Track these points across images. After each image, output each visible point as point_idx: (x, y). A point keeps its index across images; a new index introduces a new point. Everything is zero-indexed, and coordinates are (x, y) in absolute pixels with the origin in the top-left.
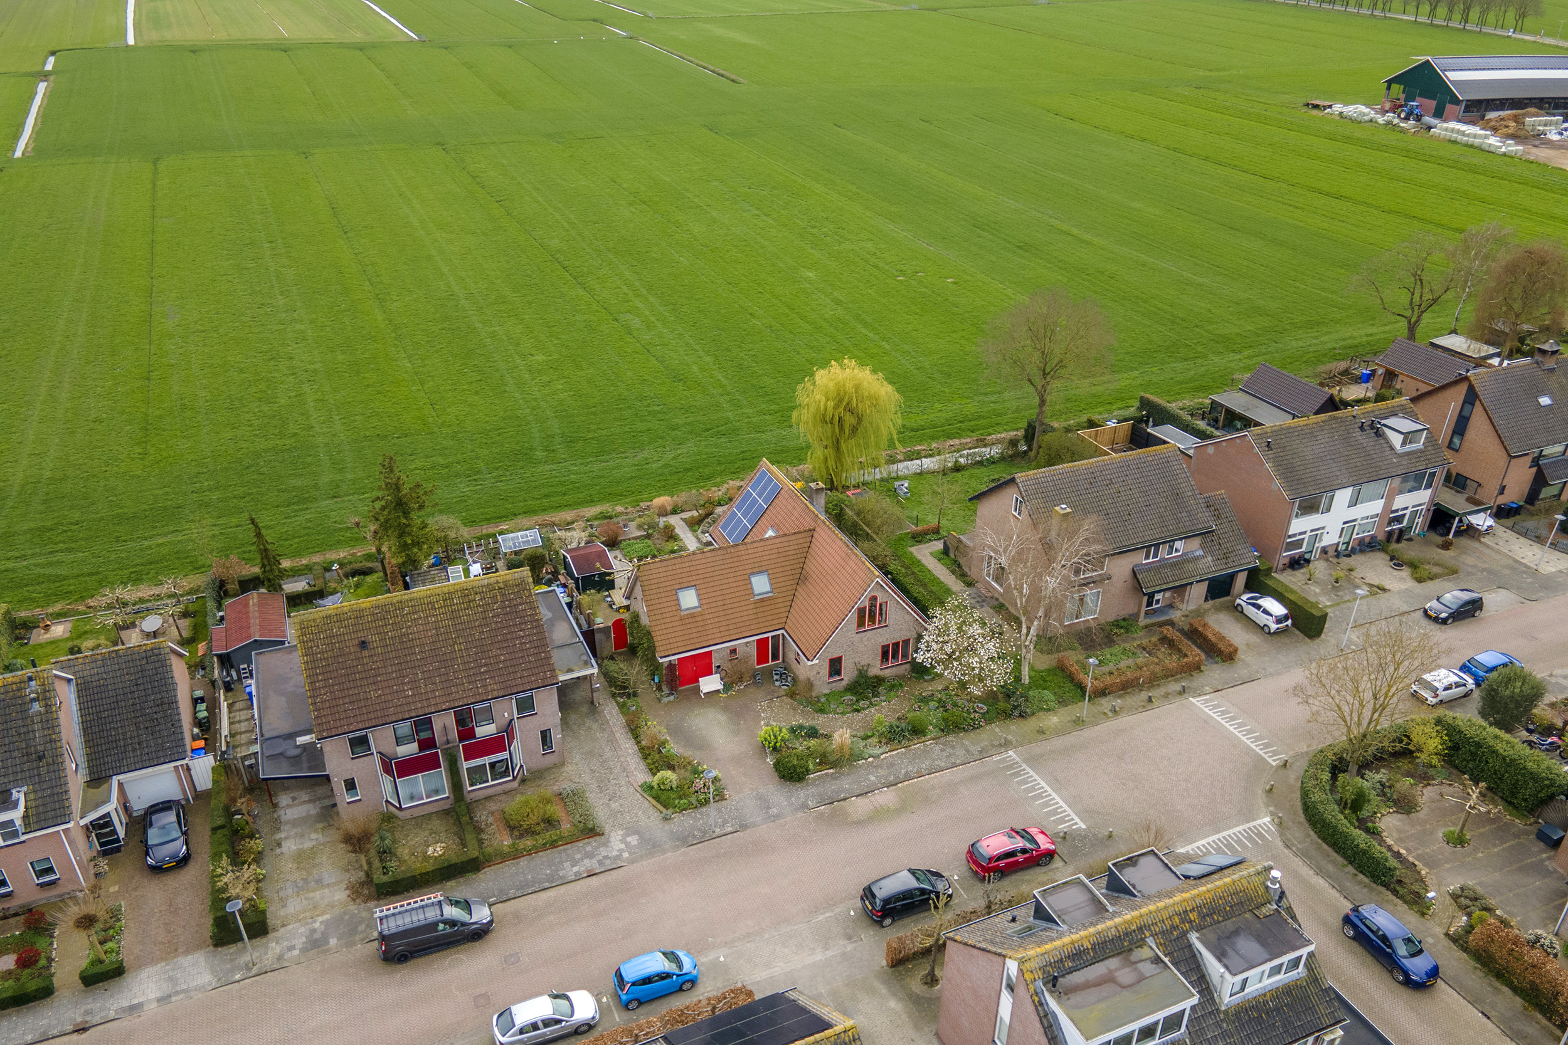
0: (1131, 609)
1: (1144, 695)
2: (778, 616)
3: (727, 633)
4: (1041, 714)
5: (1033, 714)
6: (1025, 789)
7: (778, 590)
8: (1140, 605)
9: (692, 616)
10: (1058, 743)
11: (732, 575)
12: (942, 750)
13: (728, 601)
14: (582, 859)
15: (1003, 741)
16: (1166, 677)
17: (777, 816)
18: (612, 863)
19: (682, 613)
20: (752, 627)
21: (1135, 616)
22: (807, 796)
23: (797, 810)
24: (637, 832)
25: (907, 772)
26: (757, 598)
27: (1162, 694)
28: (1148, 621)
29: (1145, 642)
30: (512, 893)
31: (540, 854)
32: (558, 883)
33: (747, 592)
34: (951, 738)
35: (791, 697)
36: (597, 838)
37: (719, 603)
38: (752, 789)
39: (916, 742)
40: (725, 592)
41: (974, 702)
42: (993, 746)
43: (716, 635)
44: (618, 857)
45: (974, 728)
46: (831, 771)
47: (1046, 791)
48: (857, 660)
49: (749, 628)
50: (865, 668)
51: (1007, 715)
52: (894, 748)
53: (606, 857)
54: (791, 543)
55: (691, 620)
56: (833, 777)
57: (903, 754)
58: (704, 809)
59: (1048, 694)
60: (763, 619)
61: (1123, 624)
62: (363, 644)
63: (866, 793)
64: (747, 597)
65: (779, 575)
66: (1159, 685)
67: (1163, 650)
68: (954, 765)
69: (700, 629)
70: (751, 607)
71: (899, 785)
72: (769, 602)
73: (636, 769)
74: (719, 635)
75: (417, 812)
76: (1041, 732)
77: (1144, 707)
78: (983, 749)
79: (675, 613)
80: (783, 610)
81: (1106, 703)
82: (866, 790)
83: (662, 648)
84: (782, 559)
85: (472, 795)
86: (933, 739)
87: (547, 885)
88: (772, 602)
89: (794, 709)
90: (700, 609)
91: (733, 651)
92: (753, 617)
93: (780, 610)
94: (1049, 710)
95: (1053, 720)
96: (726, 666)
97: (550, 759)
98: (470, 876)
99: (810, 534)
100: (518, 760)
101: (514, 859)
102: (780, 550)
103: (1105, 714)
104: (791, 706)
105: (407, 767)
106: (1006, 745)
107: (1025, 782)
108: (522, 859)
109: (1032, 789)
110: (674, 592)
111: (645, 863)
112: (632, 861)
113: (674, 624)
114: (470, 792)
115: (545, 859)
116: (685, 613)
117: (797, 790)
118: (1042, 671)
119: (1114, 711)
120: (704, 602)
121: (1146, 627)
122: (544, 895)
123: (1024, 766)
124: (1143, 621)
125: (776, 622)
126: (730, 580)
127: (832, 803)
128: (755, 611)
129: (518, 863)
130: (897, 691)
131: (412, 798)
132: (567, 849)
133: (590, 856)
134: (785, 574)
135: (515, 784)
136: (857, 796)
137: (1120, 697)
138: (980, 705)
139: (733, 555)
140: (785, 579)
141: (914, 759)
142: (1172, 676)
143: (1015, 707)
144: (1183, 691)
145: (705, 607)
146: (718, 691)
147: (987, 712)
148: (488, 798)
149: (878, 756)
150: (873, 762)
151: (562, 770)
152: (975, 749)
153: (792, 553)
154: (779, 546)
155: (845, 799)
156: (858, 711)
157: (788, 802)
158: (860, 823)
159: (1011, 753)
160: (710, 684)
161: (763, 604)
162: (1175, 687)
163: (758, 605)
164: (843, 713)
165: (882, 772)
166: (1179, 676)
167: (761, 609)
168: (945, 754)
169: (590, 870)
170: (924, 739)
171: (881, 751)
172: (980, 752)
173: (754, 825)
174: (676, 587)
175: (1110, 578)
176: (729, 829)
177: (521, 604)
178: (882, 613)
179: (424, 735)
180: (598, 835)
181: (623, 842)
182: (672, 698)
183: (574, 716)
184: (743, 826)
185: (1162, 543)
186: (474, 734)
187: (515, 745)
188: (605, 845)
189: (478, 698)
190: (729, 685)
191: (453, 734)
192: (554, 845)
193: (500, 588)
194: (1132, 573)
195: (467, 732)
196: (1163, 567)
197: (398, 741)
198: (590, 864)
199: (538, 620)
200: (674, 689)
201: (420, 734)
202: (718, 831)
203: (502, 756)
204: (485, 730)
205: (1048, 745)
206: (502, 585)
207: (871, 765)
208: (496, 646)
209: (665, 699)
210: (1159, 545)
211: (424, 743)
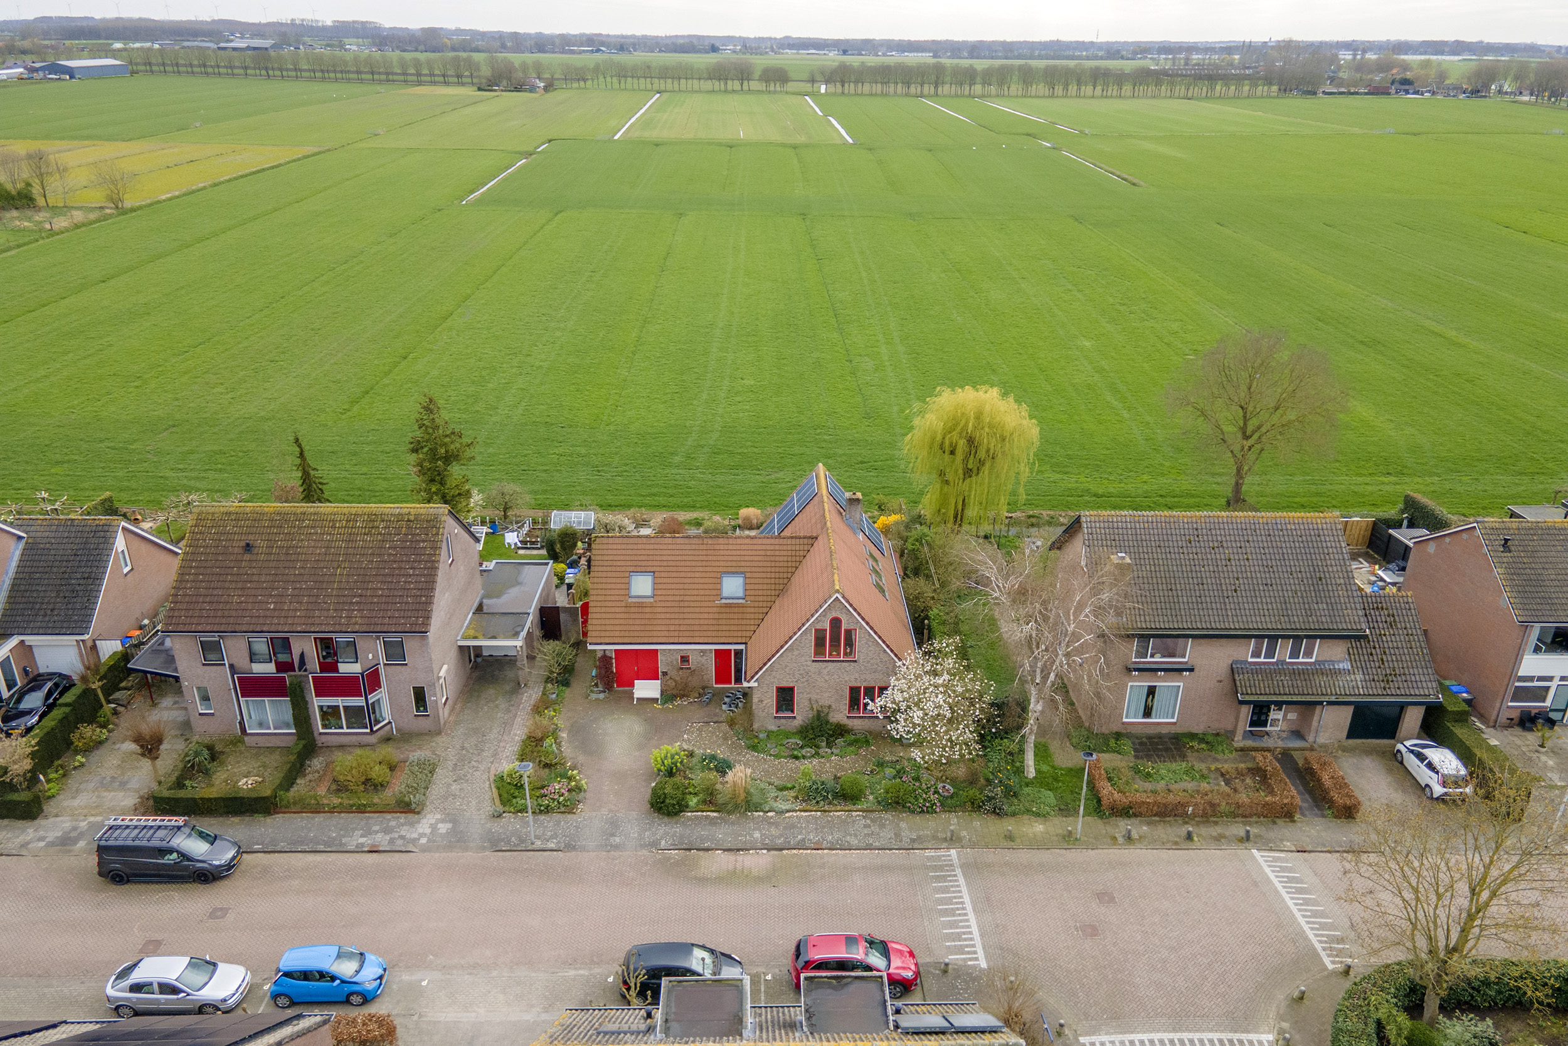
0: (1227, 724)
1: (1184, 830)
2: (744, 628)
3: (676, 634)
4: (1026, 817)
5: (1014, 814)
6: (938, 899)
7: (752, 598)
8: (1237, 718)
9: (641, 605)
10: (1024, 856)
11: (701, 569)
12: (866, 826)
13: (687, 598)
14: (377, 832)
15: (949, 834)
16: (1234, 815)
17: (616, 847)
18: (403, 845)
19: (630, 600)
20: (709, 634)
21: (1230, 735)
22: (667, 834)
23: (643, 846)
24: (454, 822)
25: (803, 840)
26: (724, 601)
27: (1215, 834)
28: (1249, 743)
29: (1226, 767)
30: (282, 845)
31: (343, 815)
32: (334, 849)
33: (714, 592)
34: (888, 816)
35: (730, 726)
36: (410, 816)
37: (678, 598)
38: (610, 811)
39: (839, 808)
40: (686, 586)
41: (944, 782)
42: (935, 838)
43: (663, 634)
44: (414, 841)
45: (923, 811)
46: (715, 814)
47: (964, 909)
48: (814, 697)
49: (705, 634)
50: (826, 710)
51: (976, 806)
52: (809, 807)
53: (402, 837)
54: (785, 548)
55: (636, 610)
56: (712, 822)
57: (816, 818)
58: (542, 817)
59: (1049, 797)
60: (724, 628)
61: (1210, 739)
62: (249, 548)
63: (738, 850)
64: (712, 598)
65: (761, 581)
66: (1216, 823)
67: (1248, 781)
68: (869, 848)
69: (646, 622)
70: (715, 610)
71: (785, 852)
72: (736, 610)
73: (507, 757)
74: (666, 634)
75: (262, 742)
76: (1010, 837)
77: (1176, 843)
78: (919, 837)
79: (622, 598)
80: (752, 622)
81: (1124, 825)
82: (740, 846)
83: (594, 634)
84: (769, 564)
85: (324, 739)
86: (863, 811)
87: (321, 848)
88: (741, 610)
89: (725, 739)
90: (652, 600)
91: (685, 659)
92: (714, 622)
93: (748, 622)
94: (1038, 815)
95: (1039, 827)
96: (673, 673)
97: (423, 724)
98: (260, 818)
99: (810, 541)
100: (386, 713)
101: (312, 812)
102: (768, 553)
103: (1114, 838)
104: (725, 734)
106: (953, 840)
107: (946, 890)
108: (322, 815)
109: (949, 901)
110: (627, 575)
111: (437, 855)
112: (425, 849)
113: (618, 610)
114: (321, 734)
115: (342, 821)
116: (634, 600)
117: (659, 825)
118: (1061, 769)
119: (1129, 838)
120: (659, 592)
121: (1242, 750)
122: (311, 858)
123: (958, 872)
124: (1239, 741)
125: (740, 634)
126: (697, 575)
127: (690, 850)
128: (716, 616)
129: (313, 818)
130: (860, 748)
131: (261, 725)
132: (373, 818)
133: (387, 831)
134: (766, 581)
135: (373, 739)
136: (725, 850)
137: (1149, 824)
138: (948, 787)
139: (709, 547)
140: (765, 587)
141: (824, 827)
142: (1245, 817)
143: (990, 799)
144: (1247, 838)
145: (660, 598)
146: (655, 700)
147: (952, 797)
148: (341, 747)
149: (782, 812)
150: (772, 817)
151: (435, 739)
152: (907, 834)
153: (781, 559)
154: (768, 547)
155: (707, 850)
156: (796, 758)
157: (640, 835)
158: (703, 881)
159: (953, 852)
160: (646, 689)
161: (728, 610)
162: (1239, 830)
163: (723, 610)
164: (777, 756)
165: (773, 831)
166: (1254, 819)
167: (724, 616)
168: (866, 831)
169: (375, 846)
170: (851, 807)
171: (788, 807)
172: (913, 841)
173: (583, 849)
174: (631, 569)
175: (1191, 670)
176: (551, 845)
177: (424, 541)
178: (850, 643)
179: (282, 657)
180: (413, 812)
181: (434, 827)
182: (602, 696)
183: (491, 691)
184: (569, 847)
185: (1277, 637)
186: (337, 671)
187: (381, 695)
188: (412, 824)
189: (337, 628)
190: (668, 696)
191: (313, 664)
192: (361, 810)
193: (409, 520)
194: (1229, 672)
195: (329, 666)
196: (1279, 672)
197: (253, 657)
198: (381, 840)
199: (434, 561)
200: (608, 687)
201: (279, 655)
202: (538, 844)
203: (358, 701)
204: (348, 668)
205: (1009, 856)
206: (412, 518)
207: (767, 820)
208: (380, 578)
209: (594, 696)
210: (1273, 639)
211: (282, 667)
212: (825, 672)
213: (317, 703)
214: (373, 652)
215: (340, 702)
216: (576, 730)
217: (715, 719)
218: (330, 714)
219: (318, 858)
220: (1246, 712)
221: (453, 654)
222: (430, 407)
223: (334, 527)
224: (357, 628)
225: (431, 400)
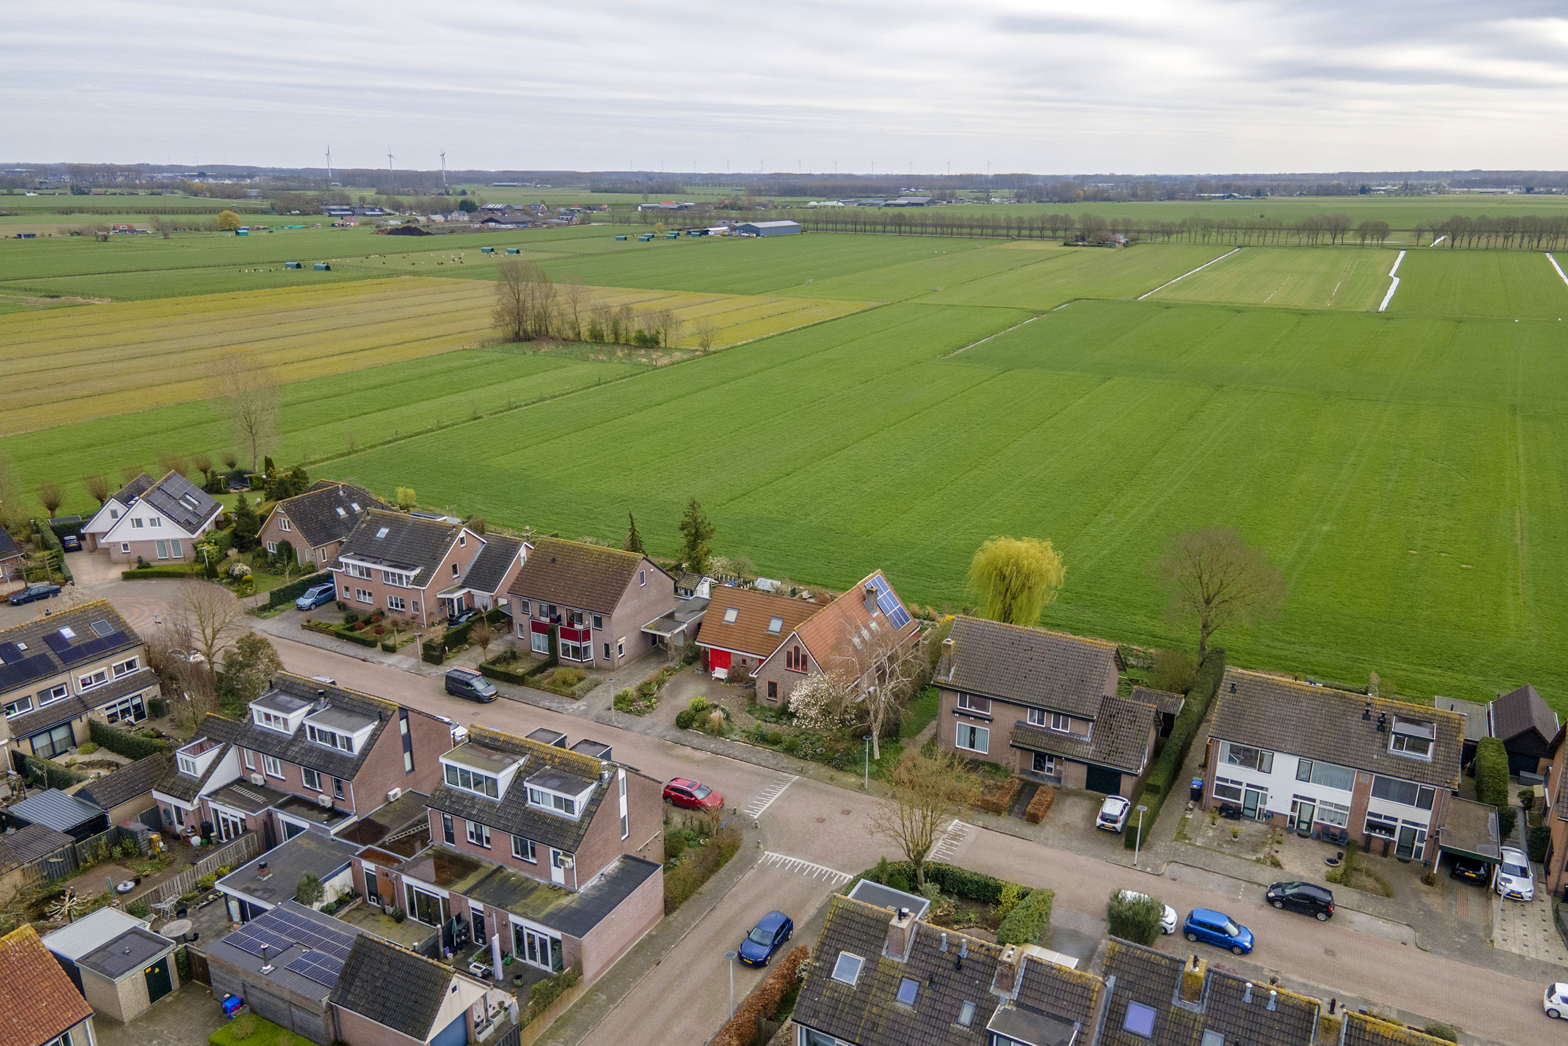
14: (555, 703)
17: (646, 734)
18: (563, 711)
22: (673, 735)
24: (591, 706)
25: (732, 753)
30: (517, 698)
31: (547, 692)
32: (534, 705)
38: (659, 719)
44: (567, 711)
46: (701, 733)
52: (748, 742)
53: (564, 708)
55: (725, 628)
56: (696, 735)
57: (747, 747)
58: (626, 715)
62: (554, 560)
63: (698, 749)
71: (719, 756)
73: (633, 686)
82: (701, 748)
87: (530, 702)
90: (733, 624)
97: (607, 664)
100: (593, 653)
105: (538, 627)
108: (539, 690)
111: (572, 717)
112: (569, 714)
116: (726, 624)
117: (673, 730)
120: (739, 621)
123: (789, 784)
127: (677, 744)
129: (535, 691)
132: (557, 697)
133: (560, 704)
135: (582, 666)
136: (693, 748)
141: (747, 751)
145: (738, 624)
146: (723, 679)
148: (569, 666)
149: (734, 741)
150: (727, 741)
151: (609, 673)
155: (685, 746)
156: (765, 721)
157: (661, 732)
158: (672, 755)
159: (796, 777)
160: (720, 673)
169: (548, 707)
170: (769, 747)
173: (632, 731)
176: (623, 727)
177: (625, 569)
178: (805, 662)
179: (553, 616)
180: (575, 698)
181: (579, 707)
182: (697, 672)
183: (654, 659)
184: (629, 729)
186: (573, 627)
187: (590, 643)
188: (571, 703)
189: (575, 606)
190: (731, 680)
191: (565, 622)
192: (555, 692)
193: (624, 559)
195: (570, 624)
197: (541, 613)
198: (554, 706)
199: (627, 581)
200: (703, 668)
201: (551, 614)
202: (617, 725)
203: (577, 644)
204: (578, 627)
206: (626, 558)
207: (723, 742)
208: (601, 585)
211: (552, 620)
213: (561, 641)
214: (589, 621)
216: (675, 683)
218: (565, 649)
221: (635, 634)
223: (592, 557)
224: (583, 608)
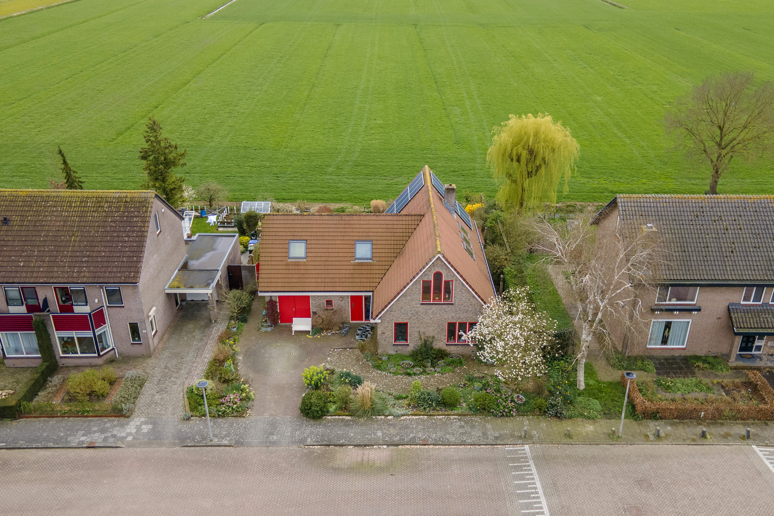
0: (724, 349)
1: (699, 429)
2: (372, 280)
3: (323, 285)
4: (579, 419)
5: (570, 418)
6: (517, 484)
7: (378, 259)
8: (732, 346)
9: (297, 264)
10: (581, 450)
11: (340, 238)
12: (461, 427)
13: (330, 259)
14: (96, 432)
15: (523, 434)
16: (735, 418)
17: (274, 443)
18: (114, 442)
19: (289, 260)
20: (347, 284)
21: (726, 357)
22: (312, 433)
23: (294, 443)
24: (154, 424)
25: (414, 437)
26: (357, 261)
27: (722, 433)
28: (740, 363)
29: (726, 381)
30: (21, 443)
31: (71, 419)
32: (60, 446)
33: (350, 255)
34: (477, 419)
35: (361, 351)
36: (122, 419)
37: (323, 259)
38: (271, 415)
39: (440, 413)
40: (330, 250)
41: (517, 393)
42: (512, 436)
43: (313, 284)
44: (123, 439)
45: (503, 415)
46: (349, 418)
47: (537, 493)
48: (422, 330)
49: (344, 284)
50: (431, 340)
51: (543, 411)
52: (418, 412)
53: (114, 436)
54: (401, 222)
55: (294, 267)
56: (346, 424)
57: (423, 421)
58: (220, 420)
59: (596, 404)
60: (357, 280)
61: (711, 360)
62: (6, 221)
63: (365, 446)
64: (348, 259)
65: (383, 246)
66: (722, 424)
67: (743, 392)
68: (463, 444)
69: (301, 276)
70: (351, 267)
71: (400, 447)
72: (366, 267)
73: (198, 374)
74: (316, 284)
75: (18, 364)
76: (569, 435)
77: (694, 440)
78: (501, 436)
79: (283, 259)
80: (377, 276)
81: (653, 426)
82: (366, 442)
83: (263, 284)
84: (389, 234)
85: (63, 361)
86: (459, 415)
87: (51, 445)
88: (369, 267)
89: (358, 360)
90: (305, 260)
91: (329, 302)
92: (350, 276)
93: (374, 276)
94: (589, 418)
95: (590, 428)
96: (321, 313)
97: (138, 350)
98: (8, 421)
99: (419, 218)
100: (110, 341)
101: (48, 417)
102: (389, 226)
103: (647, 436)
104: (357, 357)
106: (526, 438)
107: (522, 478)
108: (55, 419)
109: (525, 487)
110: (287, 242)
111: (139, 450)
112: (130, 445)
113: (280, 267)
114: (61, 357)
115: (69, 424)
116: (292, 260)
117: (307, 426)
118: (604, 383)
119: (658, 436)
120: (310, 255)
121: (735, 368)
122: (42, 453)
123: (531, 462)
124: (733, 362)
125: (368, 284)
126: (337, 242)
127: (329, 445)
128: (351, 272)
129: (48, 421)
130: (455, 367)
131: (17, 351)
132: (93, 421)
133: (102, 431)
134: (387, 247)
135: (100, 361)
136: (355, 446)
137: (671, 425)
138: (521, 396)
139: (346, 222)
140: (387, 251)
141: (429, 428)
142: (744, 419)
143: (553, 406)
144: (748, 436)
145: (310, 259)
146: (308, 332)
147: (524, 404)
148: (77, 367)
149: (399, 416)
150: (391, 420)
151: (146, 361)
152: (492, 433)
153: (398, 230)
154: (389, 222)
155: (342, 445)
156: (409, 374)
157: (292, 434)
158: (337, 470)
159: (527, 447)
160: (301, 324)
161: (360, 267)
162: (741, 430)
163: (357, 267)
164: (395, 373)
165: (392, 431)
166: (751, 421)
167: (358, 271)
168: (461, 431)
169: (92, 443)
170: (450, 412)
171: (402, 412)
172: (496, 438)
173: (249, 445)
174: (291, 238)
175: (699, 310)
176: (225, 442)
177: (136, 217)
178: (448, 291)
179: (31, 302)
180: (124, 416)
181: (138, 428)
182: (269, 329)
183: (191, 326)
184: (239, 444)
185: (763, 286)
186: (72, 311)
187: (106, 329)
188: (122, 426)
189: (70, 280)
190: (317, 329)
191: (54, 307)
192: (83, 414)
193: (126, 202)
194: (726, 311)
195: (66, 308)
196: (764, 312)
197: (9, 301)
198: (97, 438)
199: (143, 231)
200: (274, 323)
201: (28, 300)
202: (216, 441)
203: (88, 334)
204: (80, 309)
205: (568, 450)
206: (128, 200)
207: (387, 422)
208: (103, 244)
209: (264, 329)
210: (760, 287)
211: (30, 309)
212: (430, 312)
213: (57, 335)
214: (98, 299)
215: (75, 334)
216: (249, 354)
217: (351, 346)
218: (67, 344)
219: (48, 452)
220: (738, 340)
221: (161, 300)
222: (154, 127)
223: (70, 206)
224: (85, 280)
225: (154, 123)
